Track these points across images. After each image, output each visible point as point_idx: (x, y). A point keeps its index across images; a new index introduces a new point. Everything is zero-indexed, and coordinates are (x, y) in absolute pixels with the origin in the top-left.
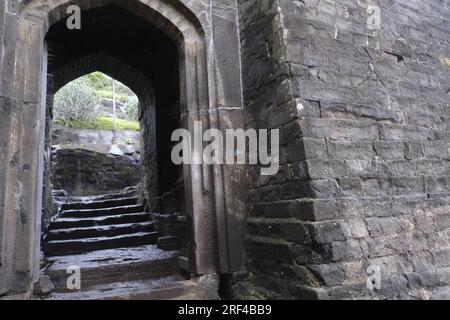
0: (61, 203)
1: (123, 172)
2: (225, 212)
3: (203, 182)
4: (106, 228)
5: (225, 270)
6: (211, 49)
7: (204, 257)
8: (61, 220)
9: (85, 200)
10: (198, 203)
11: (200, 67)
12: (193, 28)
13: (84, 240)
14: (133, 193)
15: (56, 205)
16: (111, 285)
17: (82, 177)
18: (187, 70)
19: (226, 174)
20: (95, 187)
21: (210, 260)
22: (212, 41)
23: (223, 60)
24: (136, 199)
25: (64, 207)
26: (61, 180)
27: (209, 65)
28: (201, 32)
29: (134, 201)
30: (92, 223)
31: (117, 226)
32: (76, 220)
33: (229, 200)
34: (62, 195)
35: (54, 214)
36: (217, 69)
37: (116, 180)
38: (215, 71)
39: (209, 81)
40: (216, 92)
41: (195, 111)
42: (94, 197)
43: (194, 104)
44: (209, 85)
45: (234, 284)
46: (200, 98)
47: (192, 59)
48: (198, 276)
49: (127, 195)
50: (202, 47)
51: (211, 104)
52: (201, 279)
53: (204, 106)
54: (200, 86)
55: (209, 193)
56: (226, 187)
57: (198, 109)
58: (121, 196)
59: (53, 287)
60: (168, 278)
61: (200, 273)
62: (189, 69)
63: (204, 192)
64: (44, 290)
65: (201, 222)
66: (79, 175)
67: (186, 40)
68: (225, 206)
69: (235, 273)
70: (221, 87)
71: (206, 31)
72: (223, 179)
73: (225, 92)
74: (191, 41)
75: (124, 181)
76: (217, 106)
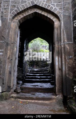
0: (30, 70)
1: (46, 63)
2: (66, 76)
3: (59, 66)
4: (39, 77)
5: (65, 95)
6: (62, 25)
7: (59, 90)
8: (29, 74)
9: (35, 70)
10: (57, 72)
11: (59, 31)
12: (57, 19)
13: (33, 80)
14: (47, 69)
15: (28, 70)
16: (35, 93)
17: (36, 64)
18: (55, 32)
19: (66, 64)
20: (39, 67)
21: (60, 90)
22: (63, 22)
23: (66, 28)
24: (48, 70)
25: (30, 71)
26: (31, 65)
27: (62, 30)
28: (59, 20)
29: (47, 71)
30: (36, 76)
31: (42, 77)
32: (32, 74)
33: (67, 72)
34: (30, 68)
35: (28, 73)
36: (64, 31)
37: (44, 65)
38: (64, 32)
39: (62, 35)
40: (64, 38)
41: (57, 44)
42: (38, 69)
43: (57, 42)
44: (62, 36)
45: (68, 100)
46: (59, 40)
47: (57, 29)
48: (56, 95)
49: (46, 69)
50: (60, 25)
51: (62, 42)
52: (57, 96)
53: (60, 43)
54: (59, 36)
55: (61, 69)
56: (66, 68)
57: (58, 44)
58: (44, 69)
59: (21, 91)
60: (51, 93)
61: (57, 94)
62: (56, 32)
63: (59, 69)
64: (18, 92)
65: (58, 79)
66: (35, 63)
67: (55, 23)
68: (66, 74)
69: (68, 96)
70: (65, 36)
71: (61, 20)
72: (65, 65)
73: (67, 38)
74: (56, 23)
75: (46, 66)
76: (64, 42)
